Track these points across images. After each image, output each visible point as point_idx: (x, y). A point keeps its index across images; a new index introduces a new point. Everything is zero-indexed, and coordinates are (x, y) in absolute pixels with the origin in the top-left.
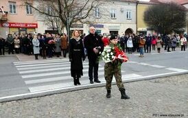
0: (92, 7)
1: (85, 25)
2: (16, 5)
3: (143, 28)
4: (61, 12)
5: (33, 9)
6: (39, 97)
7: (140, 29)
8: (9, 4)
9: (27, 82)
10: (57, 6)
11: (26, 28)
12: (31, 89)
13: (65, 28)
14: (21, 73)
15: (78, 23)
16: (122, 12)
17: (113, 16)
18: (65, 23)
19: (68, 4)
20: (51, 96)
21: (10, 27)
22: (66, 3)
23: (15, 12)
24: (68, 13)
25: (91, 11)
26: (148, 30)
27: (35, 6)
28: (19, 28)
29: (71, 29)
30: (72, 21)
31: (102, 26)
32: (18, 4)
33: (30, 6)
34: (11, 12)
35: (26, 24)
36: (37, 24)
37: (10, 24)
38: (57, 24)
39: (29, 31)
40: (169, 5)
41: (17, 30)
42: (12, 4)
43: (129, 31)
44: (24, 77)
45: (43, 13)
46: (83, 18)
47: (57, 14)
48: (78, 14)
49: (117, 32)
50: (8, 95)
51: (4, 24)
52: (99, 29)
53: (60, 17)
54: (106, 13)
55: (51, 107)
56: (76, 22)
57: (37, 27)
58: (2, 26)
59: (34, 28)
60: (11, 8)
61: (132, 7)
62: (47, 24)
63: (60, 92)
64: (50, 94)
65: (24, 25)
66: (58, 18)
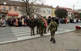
0: (38, 9)
1: (35, 15)
2: (11, 8)
3: (54, 16)
7: (53, 17)
8: (9, 7)
9: (16, 35)
10: (25, 8)
11: (14, 16)
14: (13, 32)
15: (33, 14)
16: (47, 11)
17: (44, 12)
18: (28, 14)
21: (9, 15)
22: (29, 7)
23: (11, 10)
27: (18, 8)
28: (12, 16)
30: (31, 13)
33: (16, 8)
34: (9, 10)
36: (18, 14)
37: (9, 14)
39: (15, 17)
41: (11, 16)
43: (50, 17)
44: (14, 33)
45: (21, 10)
53: (27, 12)
59: (17, 16)
60: (9, 9)
61: (50, 9)
62: (22, 14)
63: (29, 39)
64: (25, 40)
65: (14, 15)
66: (25, 12)
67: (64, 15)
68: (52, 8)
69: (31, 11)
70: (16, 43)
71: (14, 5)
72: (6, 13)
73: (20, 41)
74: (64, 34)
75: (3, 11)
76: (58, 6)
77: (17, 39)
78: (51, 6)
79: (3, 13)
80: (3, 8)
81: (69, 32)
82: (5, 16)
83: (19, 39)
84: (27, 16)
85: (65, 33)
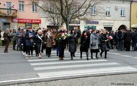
0: (89, 6)
2: (24, 4)
4: (62, 10)
5: (38, 8)
10: (58, 5)
11: (31, 23)
15: (77, 19)
16: (116, 10)
17: (108, 14)
18: (65, 20)
21: (18, 22)
22: (67, 2)
23: (23, 10)
24: (68, 11)
25: (89, 9)
28: (25, 23)
29: (70, 25)
30: (72, 18)
31: (97, 23)
32: (26, 3)
33: (36, 5)
34: (20, 9)
35: (32, 20)
36: (40, 20)
37: (19, 20)
38: (58, 20)
39: (33, 26)
41: (24, 25)
42: (21, 3)
44: (32, 64)
45: (47, 11)
46: (81, 16)
47: (57, 12)
48: (76, 12)
49: (112, 28)
50: (22, 78)
51: (14, 20)
52: (95, 25)
53: (61, 14)
54: (102, 11)
56: (74, 18)
57: (40, 23)
58: (12, 22)
59: (38, 23)
60: (20, 6)
62: (49, 20)
66: (58, 15)
68: (132, 1)
69: (71, 12)
72: (12, 18)
73: (45, 81)
75: (5, 12)
77: (38, 76)
79: (6, 17)
80: (6, 4)
82: (9, 24)
83: (42, 76)
84: (62, 24)
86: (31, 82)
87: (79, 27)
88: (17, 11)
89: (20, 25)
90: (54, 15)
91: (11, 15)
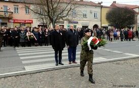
0: (71, 9)
1: (65, 22)
2: (18, 7)
3: (106, 24)
4: (49, 12)
5: (30, 10)
6: (31, 73)
7: (103, 25)
8: (14, 7)
9: (23, 62)
10: (46, 8)
11: (24, 24)
12: (26, 67)
13: (51, 24)
14: (20, 55)
15: (61, 20)
16: (91, 13)
17: (85, 16)
18: (51, 20)
19: (54, 7)
20: (40, 73)
22: (52, 6)
23: (18, 12)
26: (109, 25)
27: (31, 8)
28: (20, 23)
30: (57, 19)
31: (77, 23)
33: (28, 8)
34: (15, 12)
35: (25, 21)
36: (32, 21)
37: (14, 20)
38: (46, 21)
40: (124, 9)
41: (19, 25)
42: (16, 7)
43: (96, 26)
45: (37, 13)
46: (64, 17)
47: (46, 14)
48: (60, 14)
49: (88, 26)
51: (10, 21)
52: (75, 24)
53: (49, 15)
54: (80, 13)
55: (40, 82)
56: (59, 19)
57: (32, 23)
58: (9, 22)
59: (30, 23)
60: (15, 9)
61: (98, 10)
62: (39, 21)
63: (47, 70)
64: (40, 72)
65: (23, 22)
66: (47, 17)
67: (127, 22)
68: (102, 7)
70: (21, 77)
71: (25, 3)
72: (9, 19)
74: (122, 62)
75: (3, 14)
76: (115, 2)
77: (24, 69)
78: (100, 3)
80: (3, 7)
81: (134, 58)
82: (6, 24)
83: (28, 69)
85: (124, 60)
86: (17, 76)
87: (63, 26)
88: (12, 13)
89: (15, 24)
90: (43, 16)
91: (7, 16)
